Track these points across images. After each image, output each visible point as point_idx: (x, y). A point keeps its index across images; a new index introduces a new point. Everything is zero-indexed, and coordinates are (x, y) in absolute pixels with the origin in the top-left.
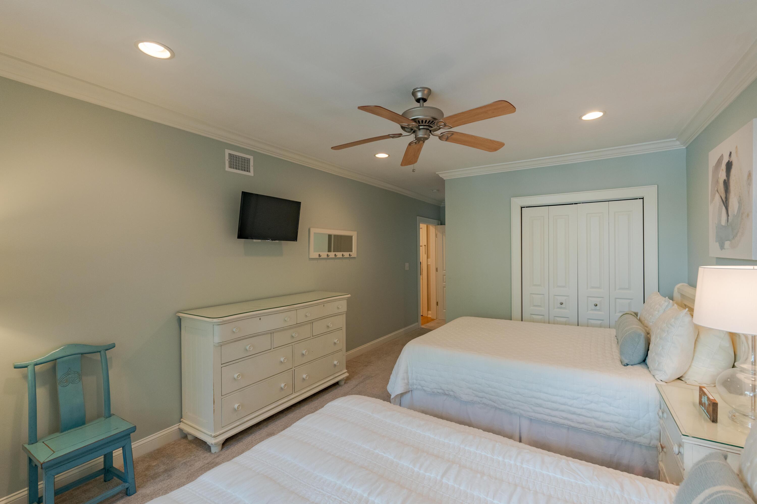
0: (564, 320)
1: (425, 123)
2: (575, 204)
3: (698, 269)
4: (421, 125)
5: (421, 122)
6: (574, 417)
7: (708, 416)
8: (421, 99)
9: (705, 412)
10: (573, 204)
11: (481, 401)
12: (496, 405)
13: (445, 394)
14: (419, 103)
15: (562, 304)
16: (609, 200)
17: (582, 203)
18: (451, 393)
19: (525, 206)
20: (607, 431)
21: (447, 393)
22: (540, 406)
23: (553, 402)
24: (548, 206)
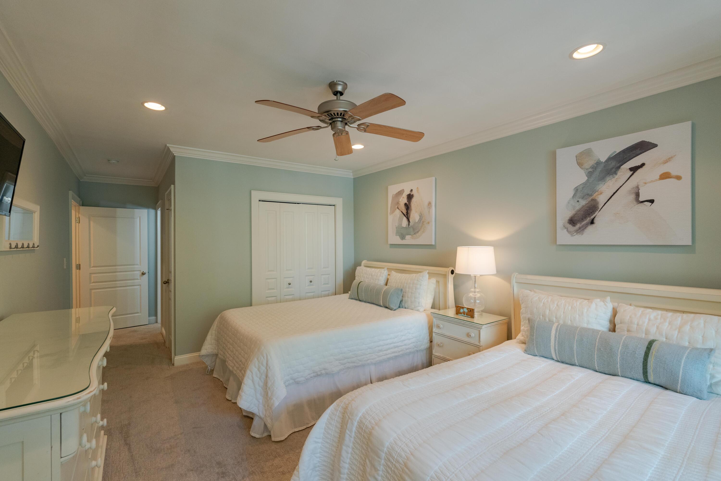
0: (291, 297)
1: (341, 115)
2: (297, 203)
3: (457, 248)
4: (339, 117)
5: (339, 114)
6: (396, 349)
7: (469, 317)
8: (339, 92)
9: (463, 316)
10: (296, 203)
11: (345, 367)
12: (356, 364)
13: (318, 375)
14: (336, 97)
15: (289, 284)
16: (318, 204)
17: (302, 204)
18: (323, 372)
19: (261, 200)
20: (410, 350)
21: (319, 373)
22: (380, 351)
23: (387, 345)
24: (279, 203)
